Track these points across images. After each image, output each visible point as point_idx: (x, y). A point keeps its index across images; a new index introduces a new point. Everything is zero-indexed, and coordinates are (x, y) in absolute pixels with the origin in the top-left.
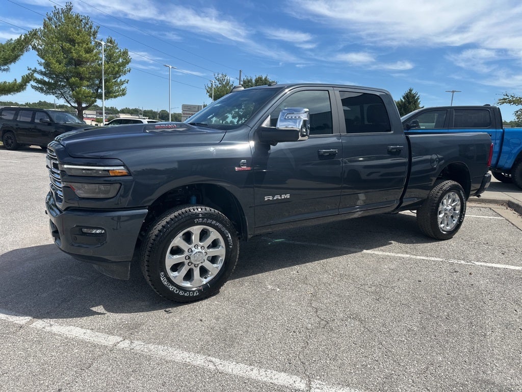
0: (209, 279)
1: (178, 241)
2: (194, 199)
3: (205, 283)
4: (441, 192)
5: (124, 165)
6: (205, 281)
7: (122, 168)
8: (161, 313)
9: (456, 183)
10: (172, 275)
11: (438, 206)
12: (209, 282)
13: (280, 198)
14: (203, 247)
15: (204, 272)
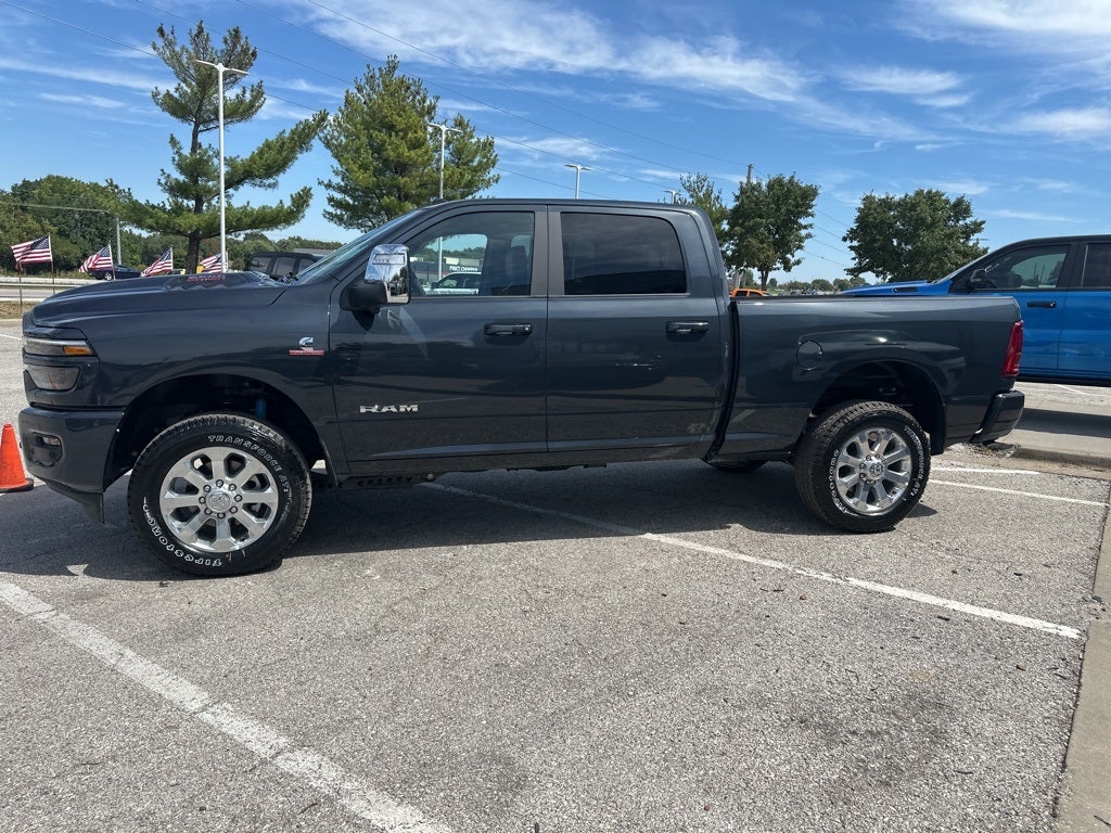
0: (248, 542)
1: (184, 469)
2: (261, 406)
3: (237, 548)
4: (842, 425)
5: (85, 340)
6: (238, 545)
7: (84, 343)
8: (152, 586)
9: (893, 408)
10: (175, 525)
11: (829, 454)
12: (246, 548)
13: (394, 410)
14: (233, 487)
15: (238, 530)
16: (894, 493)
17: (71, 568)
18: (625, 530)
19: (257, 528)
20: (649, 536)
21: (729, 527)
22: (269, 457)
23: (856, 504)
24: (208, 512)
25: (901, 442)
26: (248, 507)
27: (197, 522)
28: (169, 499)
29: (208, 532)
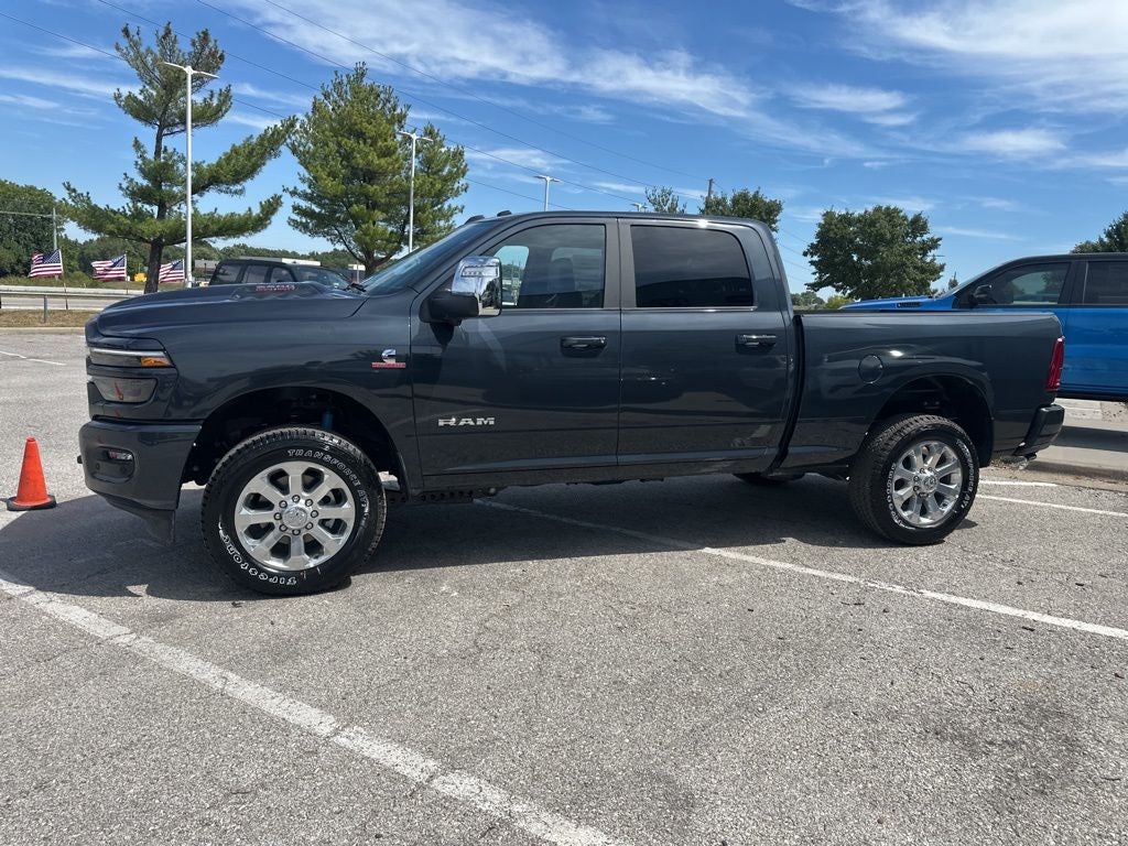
0: (322, 559)
1: (259, 484)
2: (328, 418)
3: (311, 565)
4: (899, 438)
5: (163, 350)
6: (313, 563)
7: (161, 354)
8: (225, 606)
9: (945, 422)
10: (249, 543)
11: (887, 468)
12: (320, 566)
13: (472, 423)
14: (309, 502)
15: (313, 547)
16: (945, 505)
17: (131, 589)
18: (680, 544)
19: (333, 544)
20: (708, 550)
21: (784, 541)
22: (348, 472)
23: (910, 516)
24: (283, 528)
25: (952, 455)
26: (323, 523)
27: (272, 538)
28: (245, 516)
29: (281, 550)
